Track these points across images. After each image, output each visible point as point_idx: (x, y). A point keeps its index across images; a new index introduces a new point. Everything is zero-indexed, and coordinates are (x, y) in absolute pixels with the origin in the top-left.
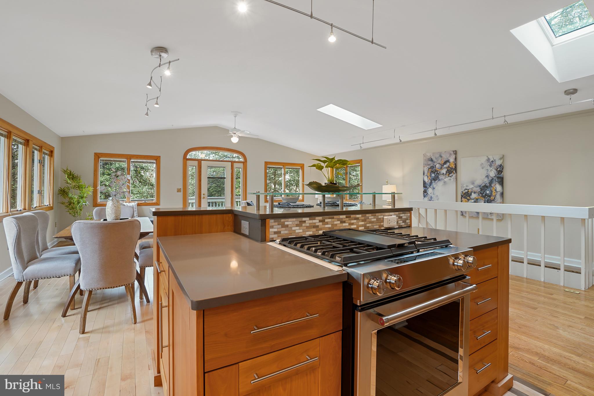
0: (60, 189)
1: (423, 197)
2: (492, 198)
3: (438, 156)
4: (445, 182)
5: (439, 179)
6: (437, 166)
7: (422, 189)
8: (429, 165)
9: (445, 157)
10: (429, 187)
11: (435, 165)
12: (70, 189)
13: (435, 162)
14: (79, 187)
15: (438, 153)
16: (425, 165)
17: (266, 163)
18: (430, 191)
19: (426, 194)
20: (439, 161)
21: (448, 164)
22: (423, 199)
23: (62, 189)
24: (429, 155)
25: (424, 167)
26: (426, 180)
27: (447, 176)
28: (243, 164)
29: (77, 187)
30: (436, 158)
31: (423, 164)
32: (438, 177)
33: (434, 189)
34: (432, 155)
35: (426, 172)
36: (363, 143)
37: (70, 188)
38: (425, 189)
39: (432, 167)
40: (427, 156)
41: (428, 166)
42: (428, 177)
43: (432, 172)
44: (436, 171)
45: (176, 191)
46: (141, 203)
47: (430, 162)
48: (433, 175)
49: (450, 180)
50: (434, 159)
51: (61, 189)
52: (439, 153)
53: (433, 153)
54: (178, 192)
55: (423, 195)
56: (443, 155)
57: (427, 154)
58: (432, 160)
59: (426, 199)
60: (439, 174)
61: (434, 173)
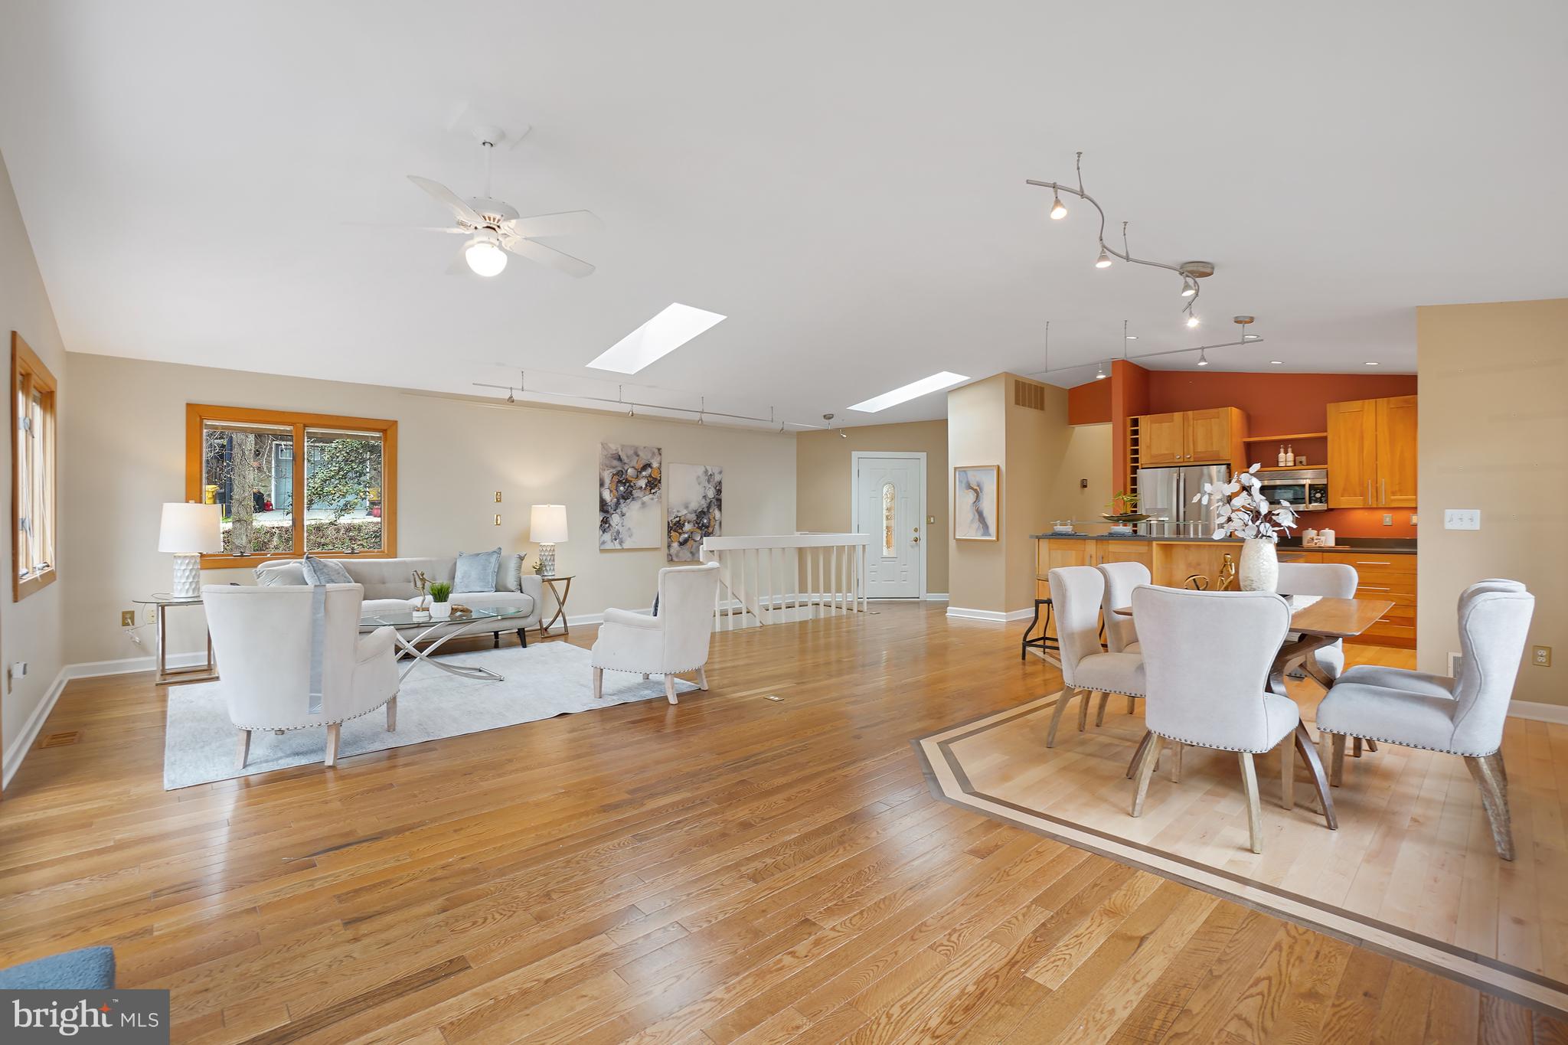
1: (600, 533)
2: (710, 529)
3: (631, 452)
4: (643, 503)
5: (634, 496)
6: (628, 471)
7: (598, 517)
8: (614, 468)
9: (645, 457)
10: (613, 512)
11: (626, 468)
13: (625, 463)
15: (631, 446)
16: (605, 466)
18: (615, 519)
19: (607, 525)
20: (634, 463)
21: (649, 470)
22: (600, 536)
24: (614, 447)
25: (602, 469)
27: (648, 492)
30: (628, 457)
31: (600, 463)
33: (623, 515)
34: (620, 449)
35: (607, 481)
36: (522, 390)
38: (605, 515)
39: (620, 473)
40: (610, 448)
41: (612, 470)
42: (611, 491)
44: (627, 481)
47: (615, 463)
48: (622, 488)
49: (652, 499)
50: (624, 457)
52: (634, 444)
53: (623, 446)
55: (599, 528)
56: (640, 453)
57: (610, 445)
58: (620, 459)
59: (607, 537)
60: (632, 487)
61: (624, 484)
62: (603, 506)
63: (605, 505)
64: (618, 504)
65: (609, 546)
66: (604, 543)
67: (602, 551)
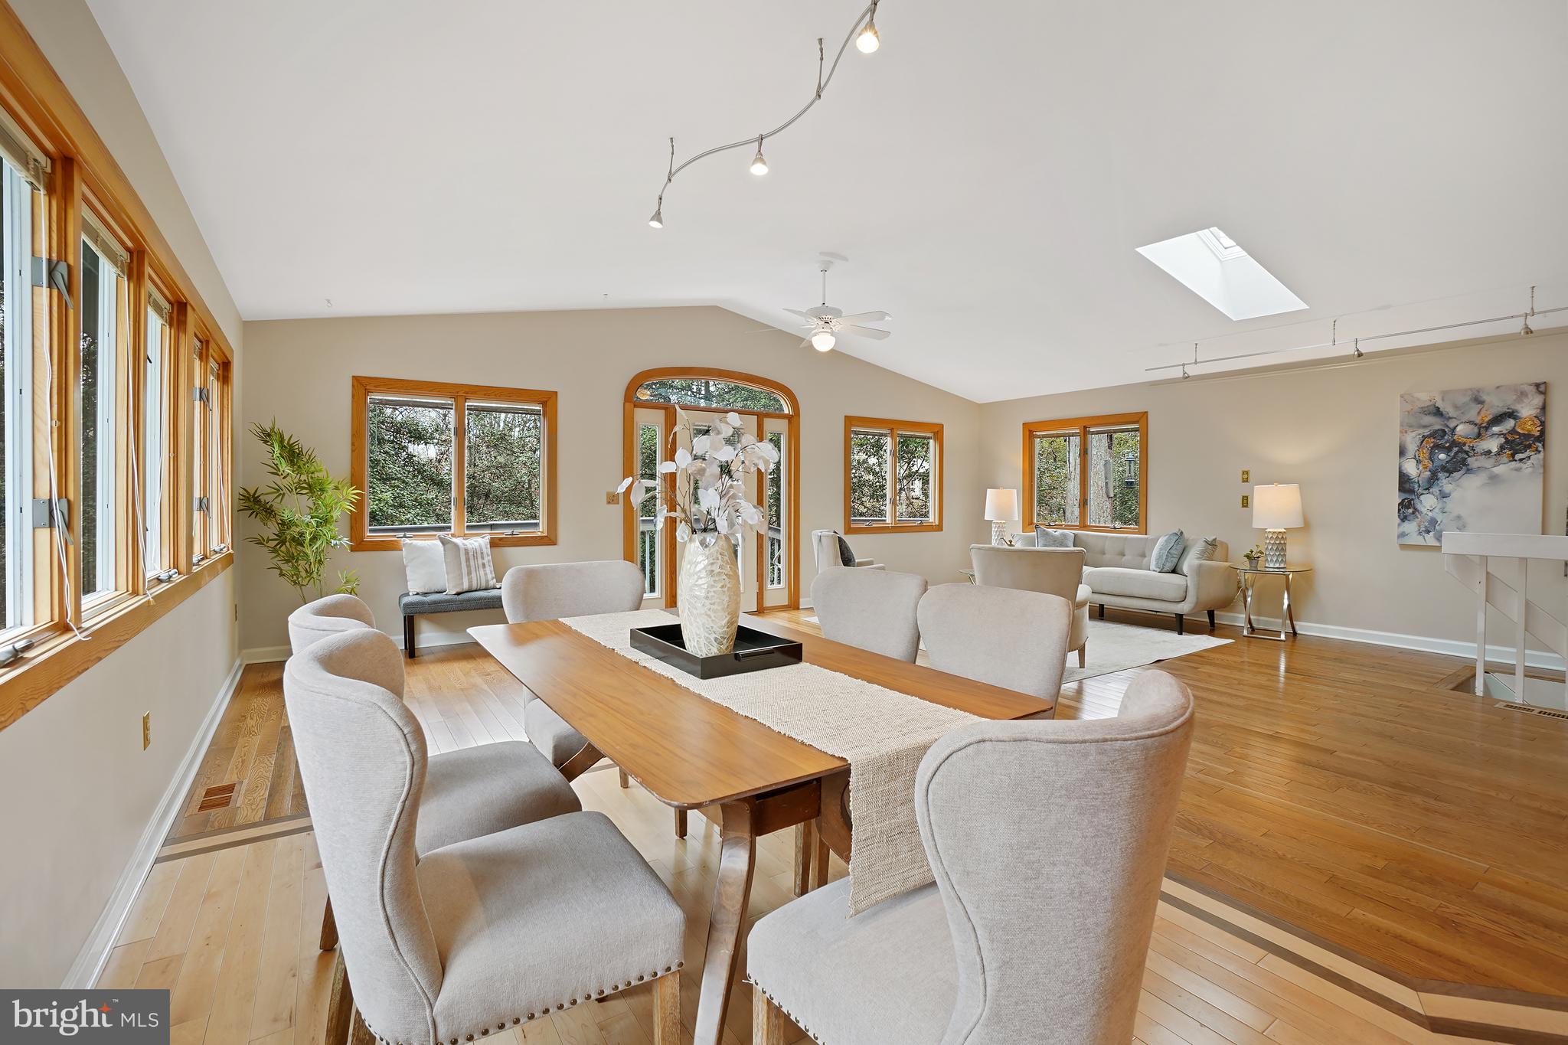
0: (242, 492)
1: (1398, 521)
3: (1464, 401)
4: (1494, 477)
5: (1470, 467)
6: (1458, 429)
7: (1396, 498)
8: (1425, 427)
9: (1500, 403)
10: (1424, 492)
12: (284, 494)
13: (1450, 418)
14: (310, 487)
15: (1466, 390)
16: (1408, 427)
17: (849, 421)
18: (1427, 502)
19: (1411, 510)
20: (1472, 415)
21: (1512, 423)
22: (1399, 525)
23: (252, 493)
24: (1424, 397)
25: (1403, 432)
26: (1411, 468)
27: (1505, 460)
28: (790, 422)
29: (304, 488)
30: (1456, 407)
31: (1402, 425)
32: (1464, 462)
33: (1444, 496)
34: (1437, 400)
35: (1412, 447)
36: (1196, 363)
37: (285, 491)
38: (1405, 496)
39: (1439, 434)
40: (1418, 399)
41: (1421, 431)
42: (1419, 462)
43: (1436, 446)
45: (605, 499)
46: (501, 539)
47: (1428, 420)
48: (1443, 456)
49: (1516, 469)
50: (1447, 408)
51: (246, 494)
52: (1471, 389)
53: (1444, 394)
54: (609, 503)
55: (1397, 514)
56: (1487, 398)
57: (1416, 395)
58: (1438, 412)
59: (1411, 527)
60: (1467, 453)
61: (1448, 450)
62: (1405, 483)
63: (1406, 482)
64: (1433, 479)
65: (1415, 539)
66: (1402, 535)
67: (1403, 547)
